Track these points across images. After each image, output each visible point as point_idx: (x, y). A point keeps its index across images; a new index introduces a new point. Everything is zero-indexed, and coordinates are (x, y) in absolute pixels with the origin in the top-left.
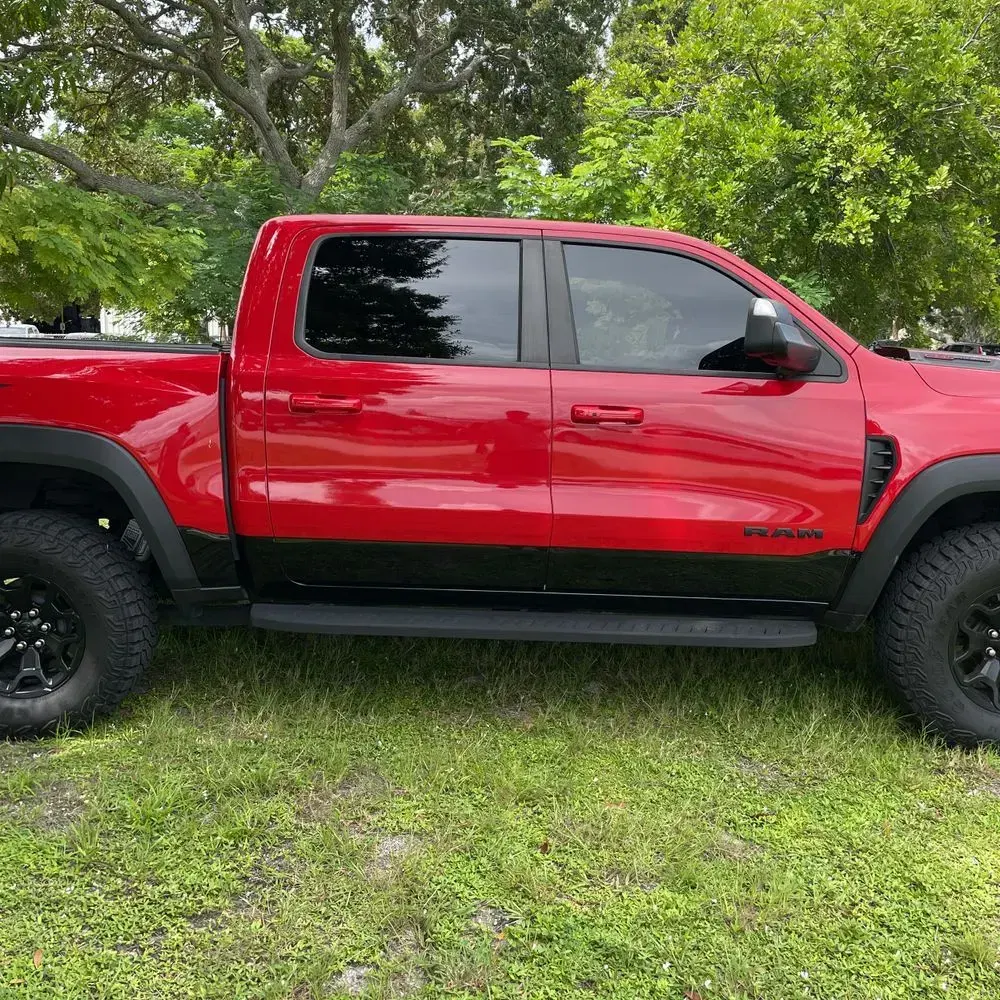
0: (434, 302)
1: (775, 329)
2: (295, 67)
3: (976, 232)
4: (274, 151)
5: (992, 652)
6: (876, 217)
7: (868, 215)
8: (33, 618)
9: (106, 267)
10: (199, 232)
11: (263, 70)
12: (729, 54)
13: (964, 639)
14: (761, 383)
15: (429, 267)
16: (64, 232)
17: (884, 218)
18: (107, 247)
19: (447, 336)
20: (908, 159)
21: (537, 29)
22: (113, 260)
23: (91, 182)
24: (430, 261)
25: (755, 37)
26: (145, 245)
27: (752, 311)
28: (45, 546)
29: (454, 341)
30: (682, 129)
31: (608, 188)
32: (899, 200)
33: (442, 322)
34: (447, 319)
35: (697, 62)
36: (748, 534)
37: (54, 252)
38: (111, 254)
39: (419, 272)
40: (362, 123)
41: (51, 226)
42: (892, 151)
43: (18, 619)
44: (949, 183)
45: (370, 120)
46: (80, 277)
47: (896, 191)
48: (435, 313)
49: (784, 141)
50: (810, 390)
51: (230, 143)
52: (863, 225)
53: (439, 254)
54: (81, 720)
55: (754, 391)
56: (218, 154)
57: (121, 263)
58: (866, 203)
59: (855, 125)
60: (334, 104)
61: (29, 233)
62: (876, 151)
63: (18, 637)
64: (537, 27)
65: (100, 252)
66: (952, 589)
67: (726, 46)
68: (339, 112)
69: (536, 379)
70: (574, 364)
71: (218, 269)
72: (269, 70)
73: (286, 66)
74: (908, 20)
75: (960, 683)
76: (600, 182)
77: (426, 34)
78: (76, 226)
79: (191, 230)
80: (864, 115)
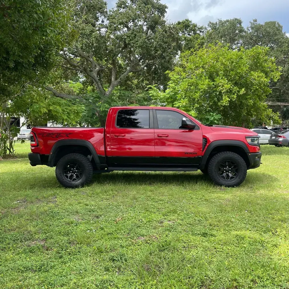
0: (136, 120)
1: (186, 122)
2: (103, 67)
3: (252, 102)
4: (99, 87)
5: (225, 171)
6: (229, 100)
7: (228, 99)
8: (75, 169)
9: (65, 114)
10: (84, 106)
11: (96, 68)
12: (197, 67)
13: (220, 170)
14: (187, 130)
15: (135, 114)
16: (58, 107)
17: (231, 100)
18: (65, 110)
19: (139, 125)
20: (236, 87)
21: (159, 58)
22: (67, 113)
23: (57, 95)
24: (135, 113)
25: (202, 63)
26: (72, 109)
27: (182, 119)
28: (78, 158)
29: (140, 126)
30: (187, 83)
31: (173, 95)
32: (234, 96)
33: (138, 123)
34: (139, 122)
35: (190, 69)
36: (185, 154)
37: (56, 111)
38: (66, 111)
39: (133, 115)
40: (119, 80)
41: (56, 106)
42: (233, 86)
43: (73, 170)
44: (245, 92)
45: (121, 79)
46: (61, 116)
47: (234, 94)
48: (136, 121)
49: (209, 85)
50: (195, 131)
51: (87, 84)
52: (227, 101)
53: (137, 112)
54: (82, 185)
55: (186, 132)
56: (84, 87)
57: (68, 113)
58: (228, 97)
59: (224, 80)
60: (113, 76)
61: (51, 108)
62: (228, 86)
63: (72, 173)
64: (159, 57)
65: (64, 111)
66: (217, 161)
67: (197, 65)
68: (114, 78)
69: (152, 131)
70: (158, 128)
71: (86, 114)
72: (97, 68)
73: (101, 67)
74: (232, 60)
75: (219, 176)
76: (171, 93)
77: (133, 59)
78: (60, 106)
79: (82, 106)
80: (226, 79)
